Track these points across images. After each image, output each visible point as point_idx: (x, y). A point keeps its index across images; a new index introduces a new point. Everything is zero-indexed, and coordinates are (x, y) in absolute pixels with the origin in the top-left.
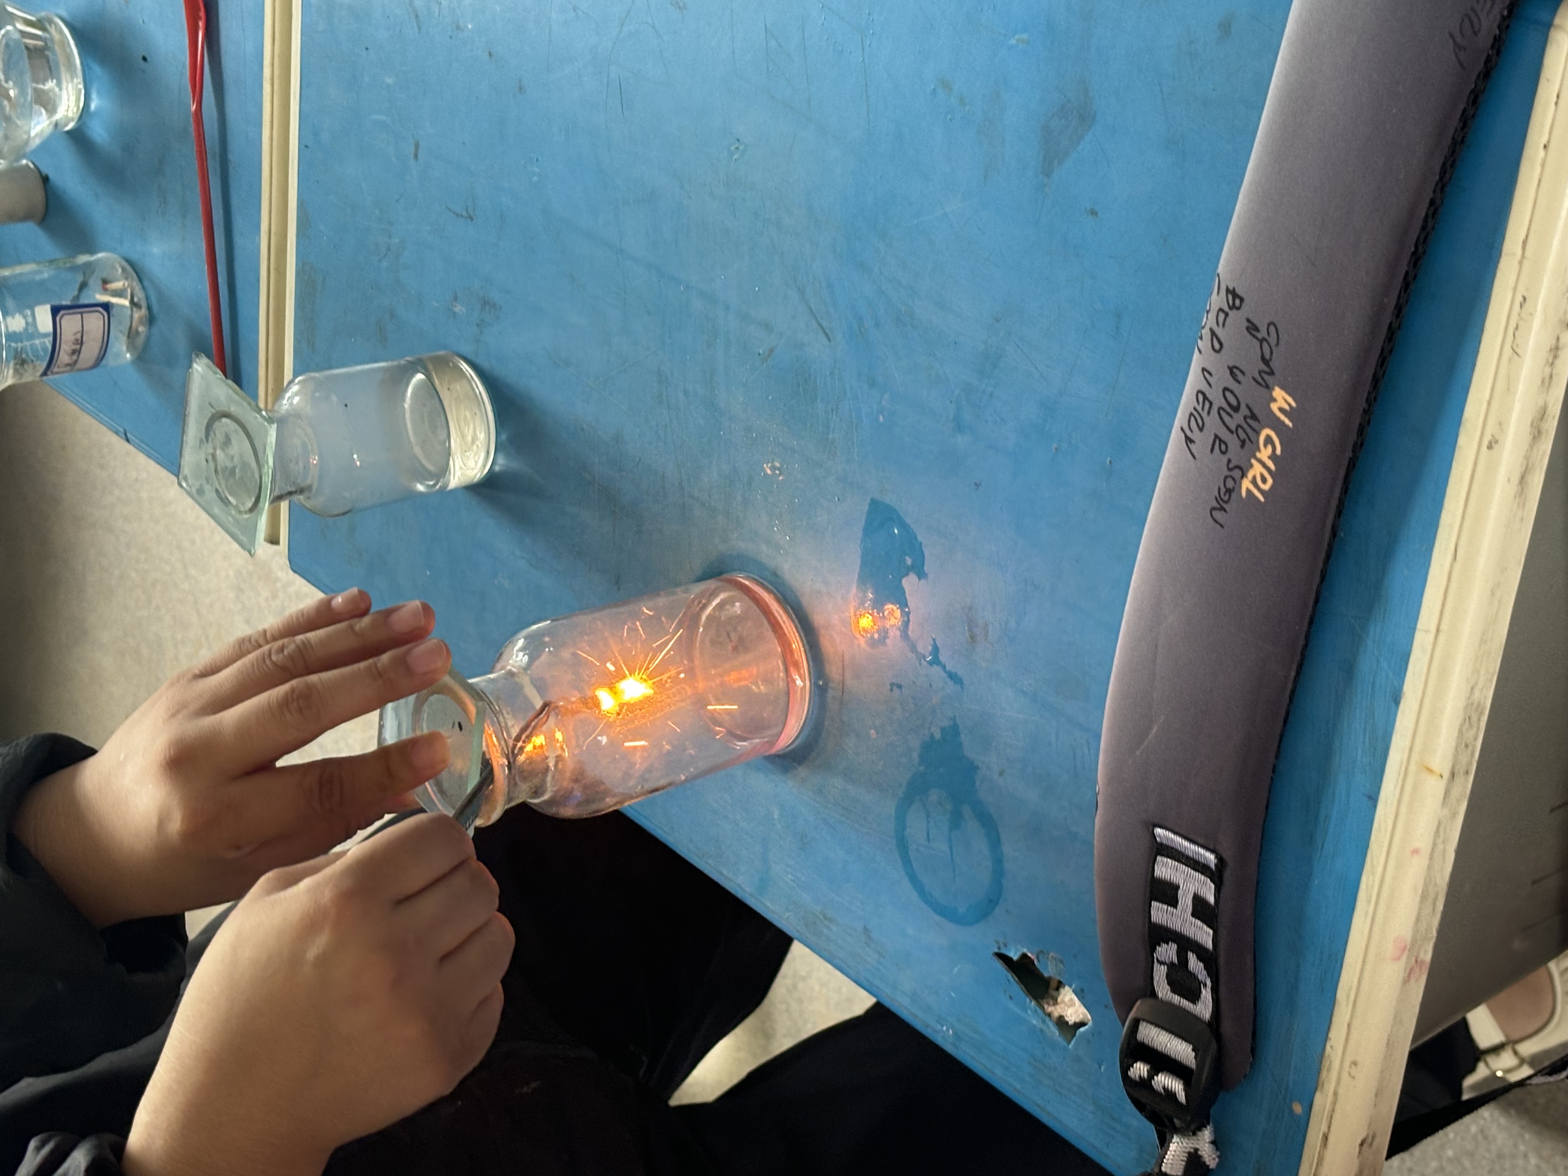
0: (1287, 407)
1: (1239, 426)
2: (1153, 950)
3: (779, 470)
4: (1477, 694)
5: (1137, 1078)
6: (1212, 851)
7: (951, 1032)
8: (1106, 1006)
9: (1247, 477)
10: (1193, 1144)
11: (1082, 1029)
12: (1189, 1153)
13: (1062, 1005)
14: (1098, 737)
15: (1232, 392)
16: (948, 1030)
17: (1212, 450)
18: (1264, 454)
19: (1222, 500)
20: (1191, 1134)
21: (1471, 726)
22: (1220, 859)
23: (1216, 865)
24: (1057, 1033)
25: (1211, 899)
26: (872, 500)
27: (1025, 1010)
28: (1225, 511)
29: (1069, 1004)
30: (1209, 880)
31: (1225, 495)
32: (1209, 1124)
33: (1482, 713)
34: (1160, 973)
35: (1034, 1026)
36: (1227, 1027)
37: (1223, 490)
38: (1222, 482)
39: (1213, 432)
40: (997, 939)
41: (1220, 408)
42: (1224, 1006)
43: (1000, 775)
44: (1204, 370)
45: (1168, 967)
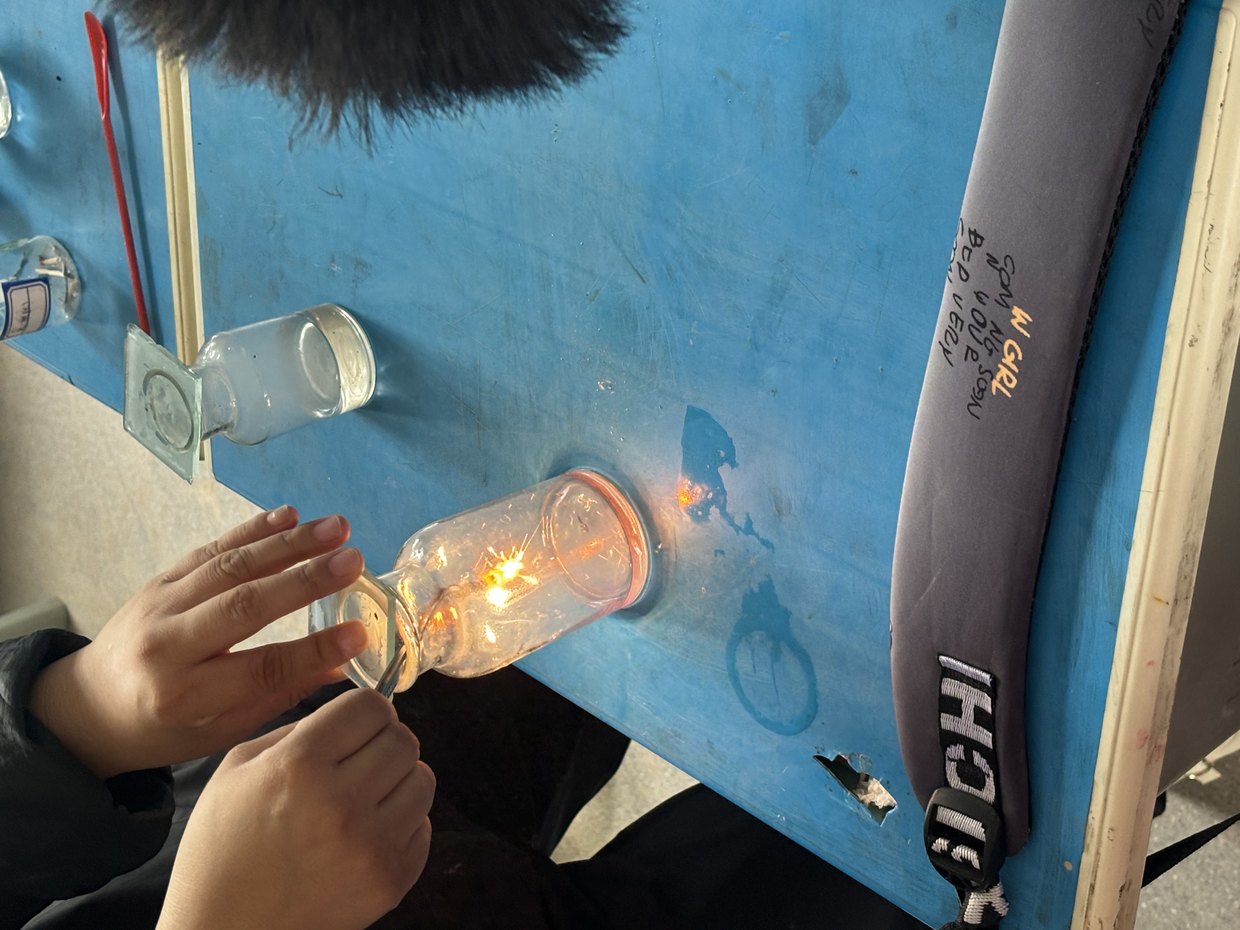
0: (1025, 323)
1: (986, 339)
2: (945, 750)
3: (611, 386)
4: (1191, 536)
5: (939, 851)
6: (987, 672)
7: (784, 818)
8: (908, 794)
9: (996, 379)
10: (987, 899)
11: (890, 812)
12: (985, 906)
13: (872, 793)
14: (889, 587)
15: (979, 312)
16: (781, 817)
17: (966, 359)
18: (1009, 359)
19: (976, 397)
20: (985, 891)
21: (1188, 563)
22: (994, 679)
23: (991, 683)
24: (871, 816)
25: (989, 710)
26: (688, 407)
27: (842, 798)
28: (980, 407)
29: (877, 792)
30: (986, 695)
31: (978, 393)
32: (998, 882)
33: (1196, 551)
34: (951, 769)
35: (851, 811)
36: (1009, 808)
37: (977, 390)
38: (976, 383)
39: (966, 344)
40: (816, 745)
41: (970, 325)
42: (1004, 791)
43: (810, 618)
44: (954, 295)
45: (957, 763)
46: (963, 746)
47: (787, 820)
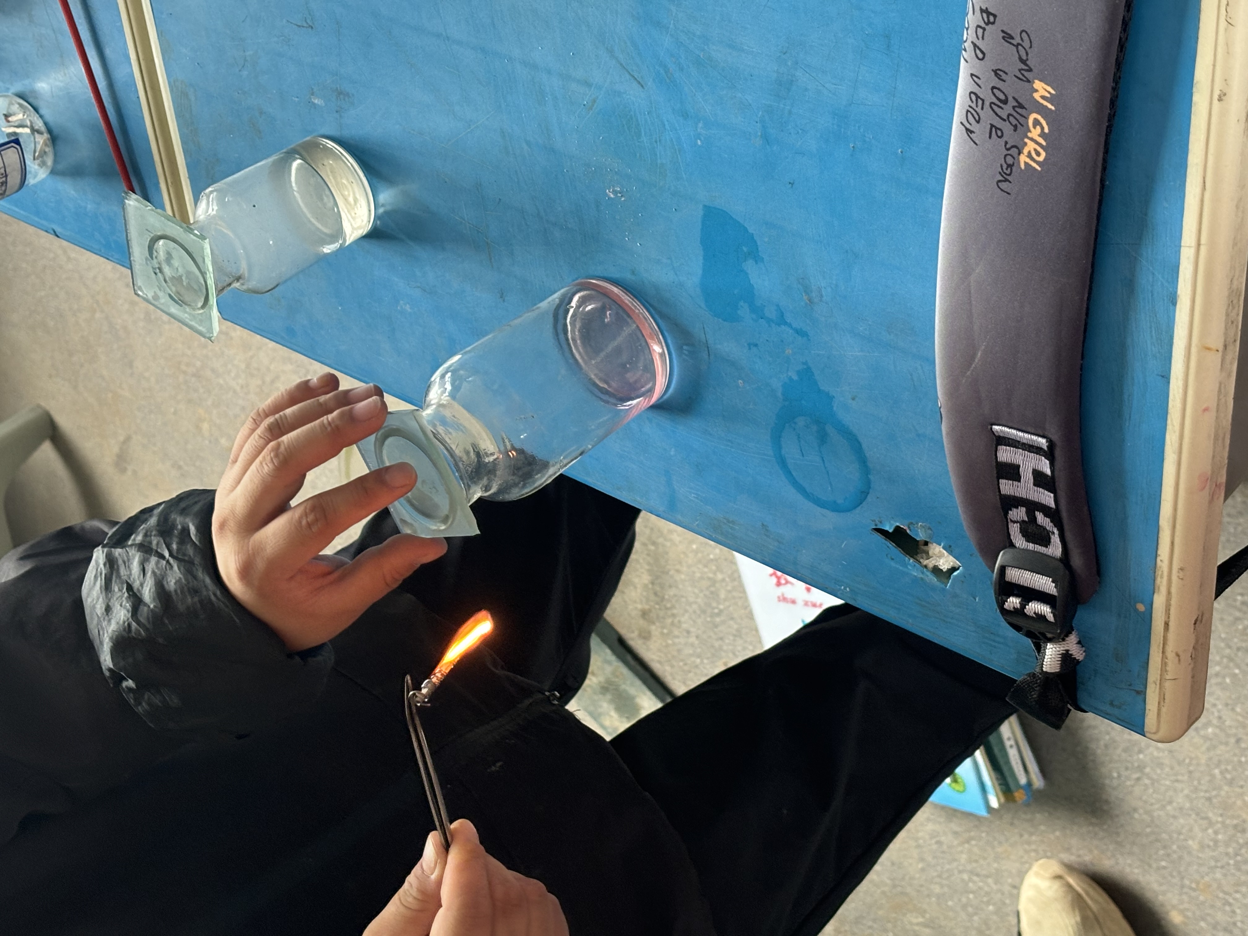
0: (1048, 95)
1: (1009, 115)
2: (1006, 514)
3: (620, 193)
4: (1235, 282)
5: (1012, 609)
6: (1043, 437)
7: (848, 589)
8: (973, 556)
9: (1023, 154)
10: (1064, 647)
11: (955, 573)
12: (1062, 654)
13: (935, 557)
15: (999, 89)
16: (845, 588)
17: (990, 137)
18: (1035, 133)
19: (1005, 173)
20: (1061, 640)
21: (1234, 308)
22: (1051, 442)
23: (1047, 447)
24: (936, 580)
25: (1048, 472)
26: (705, 206)
27: (905, 565)
28: (1010, 182)
29: (938, 555)
30: (1043, 458)
31: (1007, 169)
32: (1073, 630)
33: (1240, 295)
34: (1015, 530)
35: (915, 576)
36: (1077, 561)
37: (1005, 166)
38: (1003, 160)
39: (989, 122)
40: (873, 519)
41: (992, 103)
42: (1071, 545)
43: (853, 399)
44: (972, 75)
45: (1020, 525)
46: (1024, 509)
47: (851, 590)
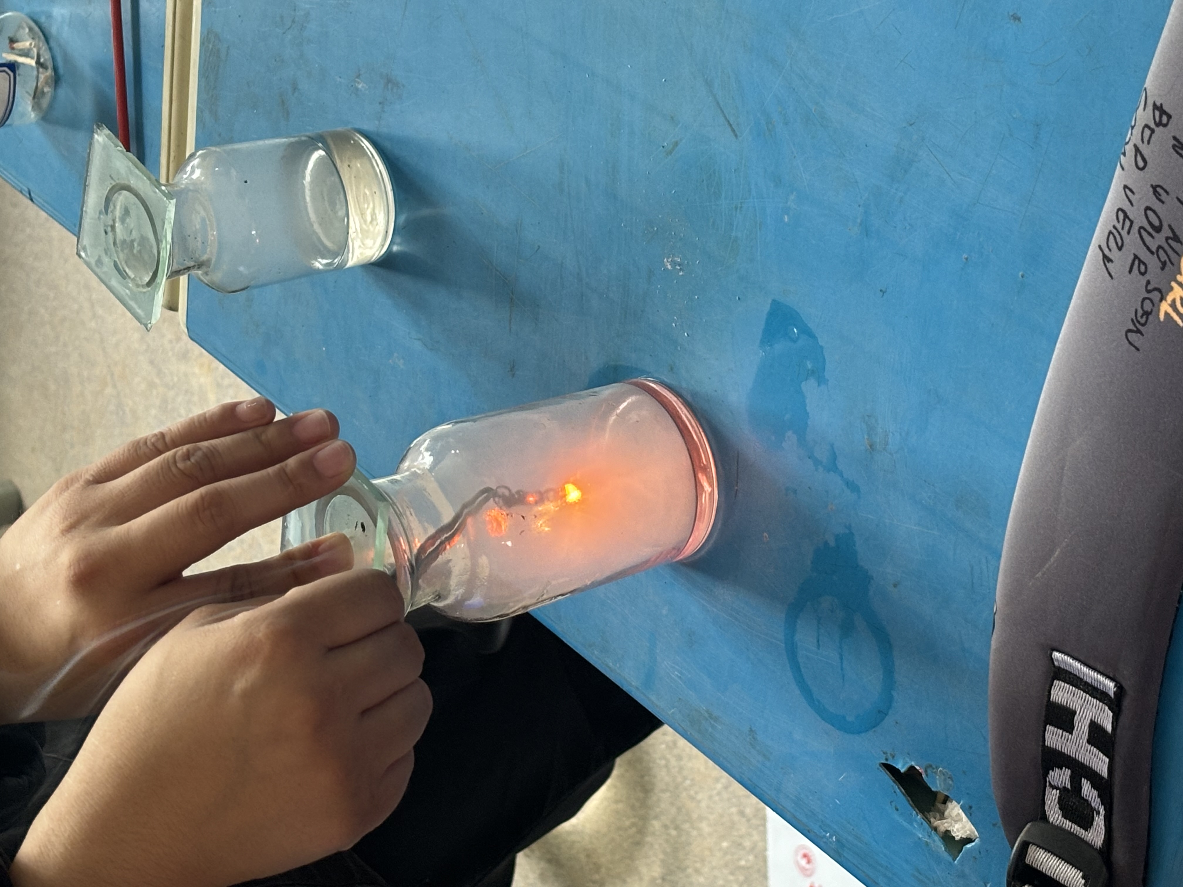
1: (1160, 247)
3: (679, 265)
6: (1112, 679)
7: (834, 838)
8: (994, 825)
9: (1166, 300)
11: (969, 846)
13: (949, 820)
14: (1000, 556)
15: (1154, 212)
16: (831, 836)
17: (1130, 271)
19: (1139, 322)
22: (1120, 688)
23: (1115, 693)
24: (943, 849)
25: (1109, 728)
26: (774, 301)
27: (911, 823)
28: (1142, 334)
29: (956, 819)
30: (1107, 708)
31: (1142, 317)
34: (1052, 797)
35: (920, 838)
36: (1120, 856)
37: (1140, 312)
38: (1140, 303)
39: (1133, 252)
40: (884, 750)
41: (1141, 228)
42: (1117, 834)
43: (895, 586)
44: (1125, 187)
45: (1060, 792)
46: (1070, 771)
47: (838, 840)
